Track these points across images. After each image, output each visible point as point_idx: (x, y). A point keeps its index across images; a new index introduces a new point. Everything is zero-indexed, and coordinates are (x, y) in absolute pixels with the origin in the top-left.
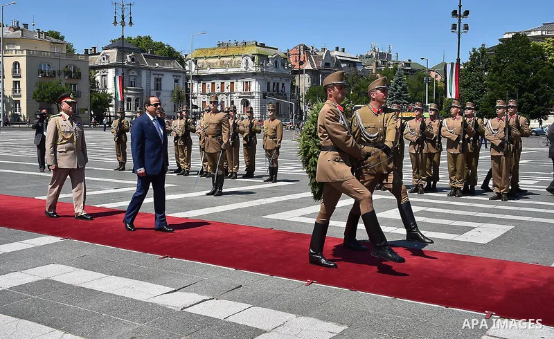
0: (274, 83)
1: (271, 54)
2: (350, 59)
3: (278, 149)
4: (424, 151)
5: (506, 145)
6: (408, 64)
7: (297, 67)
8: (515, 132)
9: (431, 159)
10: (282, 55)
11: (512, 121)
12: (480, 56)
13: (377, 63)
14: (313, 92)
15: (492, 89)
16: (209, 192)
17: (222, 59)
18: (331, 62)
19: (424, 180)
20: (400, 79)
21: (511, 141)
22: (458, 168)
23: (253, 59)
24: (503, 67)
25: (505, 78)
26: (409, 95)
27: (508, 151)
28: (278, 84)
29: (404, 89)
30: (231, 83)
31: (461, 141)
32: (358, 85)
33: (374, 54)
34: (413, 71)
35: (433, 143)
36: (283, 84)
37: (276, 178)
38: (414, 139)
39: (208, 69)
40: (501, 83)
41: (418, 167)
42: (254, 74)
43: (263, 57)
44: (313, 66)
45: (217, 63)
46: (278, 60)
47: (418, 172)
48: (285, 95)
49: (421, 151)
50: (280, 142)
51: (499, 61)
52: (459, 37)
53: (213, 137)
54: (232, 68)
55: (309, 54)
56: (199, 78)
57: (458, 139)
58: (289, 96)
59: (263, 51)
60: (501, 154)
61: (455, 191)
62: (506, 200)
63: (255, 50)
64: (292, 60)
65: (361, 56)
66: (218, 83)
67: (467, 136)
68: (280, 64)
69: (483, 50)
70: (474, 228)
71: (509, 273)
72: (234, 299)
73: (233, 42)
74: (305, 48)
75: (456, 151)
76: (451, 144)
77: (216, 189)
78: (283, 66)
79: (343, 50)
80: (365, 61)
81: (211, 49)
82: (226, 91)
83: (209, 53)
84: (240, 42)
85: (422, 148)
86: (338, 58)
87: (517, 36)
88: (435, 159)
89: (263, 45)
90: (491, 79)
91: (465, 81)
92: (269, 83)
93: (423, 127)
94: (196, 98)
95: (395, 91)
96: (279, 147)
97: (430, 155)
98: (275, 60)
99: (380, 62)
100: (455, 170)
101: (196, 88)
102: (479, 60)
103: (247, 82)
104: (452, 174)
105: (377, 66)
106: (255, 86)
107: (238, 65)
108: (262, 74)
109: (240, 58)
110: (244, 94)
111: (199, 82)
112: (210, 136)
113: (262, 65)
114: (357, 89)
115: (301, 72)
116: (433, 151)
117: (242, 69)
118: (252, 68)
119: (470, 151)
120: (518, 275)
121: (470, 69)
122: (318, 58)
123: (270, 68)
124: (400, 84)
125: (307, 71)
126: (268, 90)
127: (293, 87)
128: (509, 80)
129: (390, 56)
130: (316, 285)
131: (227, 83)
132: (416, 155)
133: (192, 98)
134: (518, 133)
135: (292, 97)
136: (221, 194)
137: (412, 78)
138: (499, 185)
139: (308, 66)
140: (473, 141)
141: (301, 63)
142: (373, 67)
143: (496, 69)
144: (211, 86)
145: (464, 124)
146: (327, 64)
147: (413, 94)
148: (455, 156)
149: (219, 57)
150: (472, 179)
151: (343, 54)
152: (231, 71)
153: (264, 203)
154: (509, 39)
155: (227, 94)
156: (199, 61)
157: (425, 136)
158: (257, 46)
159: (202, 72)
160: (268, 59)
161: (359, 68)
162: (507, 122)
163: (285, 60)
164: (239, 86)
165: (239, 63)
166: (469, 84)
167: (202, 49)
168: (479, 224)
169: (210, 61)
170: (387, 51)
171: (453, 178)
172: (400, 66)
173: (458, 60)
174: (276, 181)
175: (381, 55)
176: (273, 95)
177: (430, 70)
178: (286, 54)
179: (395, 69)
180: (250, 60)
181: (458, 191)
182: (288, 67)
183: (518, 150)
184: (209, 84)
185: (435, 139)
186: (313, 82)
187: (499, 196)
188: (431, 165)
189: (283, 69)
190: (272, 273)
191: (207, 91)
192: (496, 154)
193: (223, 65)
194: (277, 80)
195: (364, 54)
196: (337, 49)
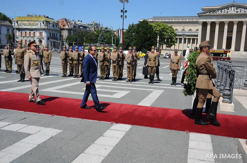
0: (53, 34)
1: (51, 21)
2: (84, 25)
3: (49, 63)
4: (104, 64)
5: (132, 63)
6: (106, 29)
7: (62, 27)
8: (135, 58)
9: (107, 67)
10: (56, 22)
11: (134, 54)
12: (131, 27)
13: (94, 27)
14: (69, 38)
15: (135, 40)
16: (19, 80)
17: (30, 22)
18: (76, 26)
19: (104, 75)
20: (103, 34)
21: (134, 61)
22: (116, 70)
23: (43, 23)
24: (139, 32)
25: (140, 36)
26: (106, 41)
27: (133, 65)
28: (54, 34)
29: (104, 38)
30: (34, 32)
31: (117, 61)
32: (87, 36)
33: (93, 24)
34: (108, 31)
35: (108, 61)
36: (56, 34)
37: (48, 74)
38: (101, 60)
39: (23, 26)
40: (139, 38)
41: (102, 70)
42: (44, 29)
43: (48, 22)
44: (69, 27)
45: (27, 23)
46: (54, 24)
47: (102, 72)
48: (57, 38)
49: (103, 65)
50: (50, 60)
51: (138, 30)
52: (123, 20)
53: (20, 58)
54: (34, 26)
55: (67, 22)
56: (19, 29)
57: (116, 60)
58: (59, 39)
59: (48, 20)
60: (130, 66)
61: (115, 79)
62: (131, 82)
63: (44, 19)
64: (60, 24)
65: (89, 24)
66: (28, 32)
67: (119, 59)
68: (55, 25)
69: (133, 25)
70: (117, 93)
71: (123, 108)
72: (22, 123)
73: (34, 15)
74: (66, 20)
75: (115, 65)
76: (114, 62)
77: (22, 79)
78: (57, 26)
79: (81, 21)
80: (90, 27)
81: (24, 17)
82: (32, 36)
83: (23, 19)
84: (37, 15)
85: (104, 63)
86: (79, 24)
87: (144, 21)
88: (109, 67)
89: (48, 17)
90: (135, 36)
91: (126, 36)
92: (50, 33)
93: (104, 55)
94: (18, 38)
95: (101, 39)
96: (50, 62)
97: (107, 66)
98: (53, 24)
99: (96, 27)
100: (115, 71)
101: (18, 34)
102: (131, 29)
103: (41, 32)
104: (114, 73)
105: (95, 28)
106: (44, 34)
107: (37, 25)
108: (47, 29)
109: (38, 22)
110: (40, 37)
111: (19, 31)
112: (19, 58)
113: (47, 25)
114: (86, 37)
115: (64, 29)
116: (108, 64)
117: (39, 27)
118: (43, 26)
119: (120, 64)
120: (126, 109)
121: (128, 32)
122: (71, 24)
123: (51, 27)
124: (103, 36)
125: (66, 29)
126: (50, 36)
127: (61, 36)
128: (141, 37)
129: (99, 25)
130: (55, 116)
131: (32, 32)
132: (102, 66)
133: (16, 38)
134: (136, 59)
135: (60, 39)
136: (24, 81)
137: (108, 34)
138: (129, 76)
139: (67, 27)
140: (122, 61)
141: (64, 26)
142: (93, 29)
143: (137, 32)
144: (24, 33)
145: (118, 55)
146: (75, 27)
147: (108, 41)
148: (115, 66)
149: (28, 21)
150: (121, 75)
151: (81, 23)
152: (33, 27)
153: (42, 85)
154: (142, 21)
155: (32, 37)
156: (19, 22)
157: (105, 59)
158: (45, 17)
159: (20, 27)
160: (50, 23)
161: (88, 29)
162: (132, 55)
163: (57, 24)
164: (37, 34)
165: (37, 24)
166: (128, 37)
167: (20, 17)
168: (119, 91)
169: (24, 22)
170: (98, 23)
171: (114, 74)
172: (103, 29)
173: (123, 29)
174: (48, 75)
175: (97, 24)
176: (52, 38)
177: (114, 31)
178: (57, 21)
179: (101, 30)
180: (42, 23)
181: (116, 79)
182: (58, 27)
183: (136, 65)
184: (24, 32)
185: (109, 60)
186: (69, 33)
187: (129, 81)
188: (107, 70)
189: (56, 28)
190: (39, 113)
191: (23, 35)
192: (129, 66)
193: (30, 24)
194: (54, 32)
195: (90, 24)
196: (79, 21)
